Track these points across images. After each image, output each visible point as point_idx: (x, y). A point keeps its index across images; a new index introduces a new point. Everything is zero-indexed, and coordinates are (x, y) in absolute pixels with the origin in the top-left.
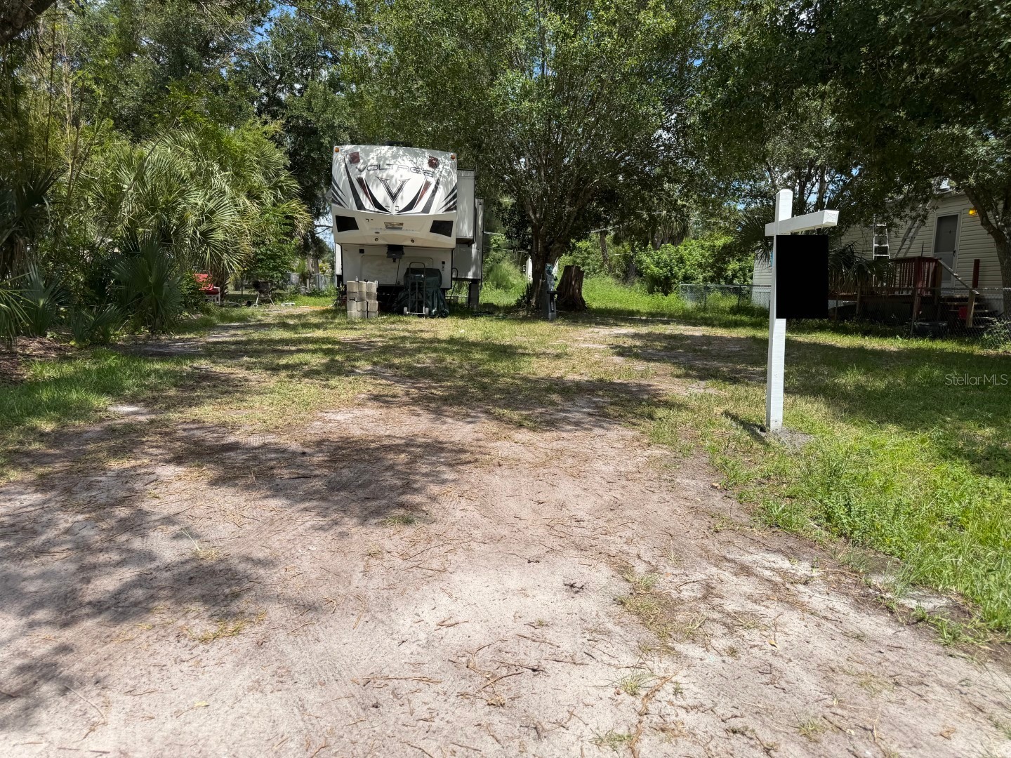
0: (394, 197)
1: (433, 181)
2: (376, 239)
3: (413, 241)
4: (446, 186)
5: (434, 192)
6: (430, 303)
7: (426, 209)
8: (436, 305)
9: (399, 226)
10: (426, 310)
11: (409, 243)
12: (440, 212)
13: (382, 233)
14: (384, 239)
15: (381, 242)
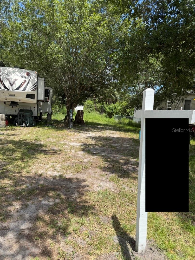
0: (12, 85)
1: (27, 81)
2: (6, 99)
3: (20, 100)
4: (32, 82)
5: (28, 84)
6: (27, 122)
7: (24, 90)
8: (29, 122)
9: (14, 95)
10: (24, 124)
11: (18, 101)
12: (30, 91)
13: (7, 97)
14: (9, 100)
15: (8, 100)
